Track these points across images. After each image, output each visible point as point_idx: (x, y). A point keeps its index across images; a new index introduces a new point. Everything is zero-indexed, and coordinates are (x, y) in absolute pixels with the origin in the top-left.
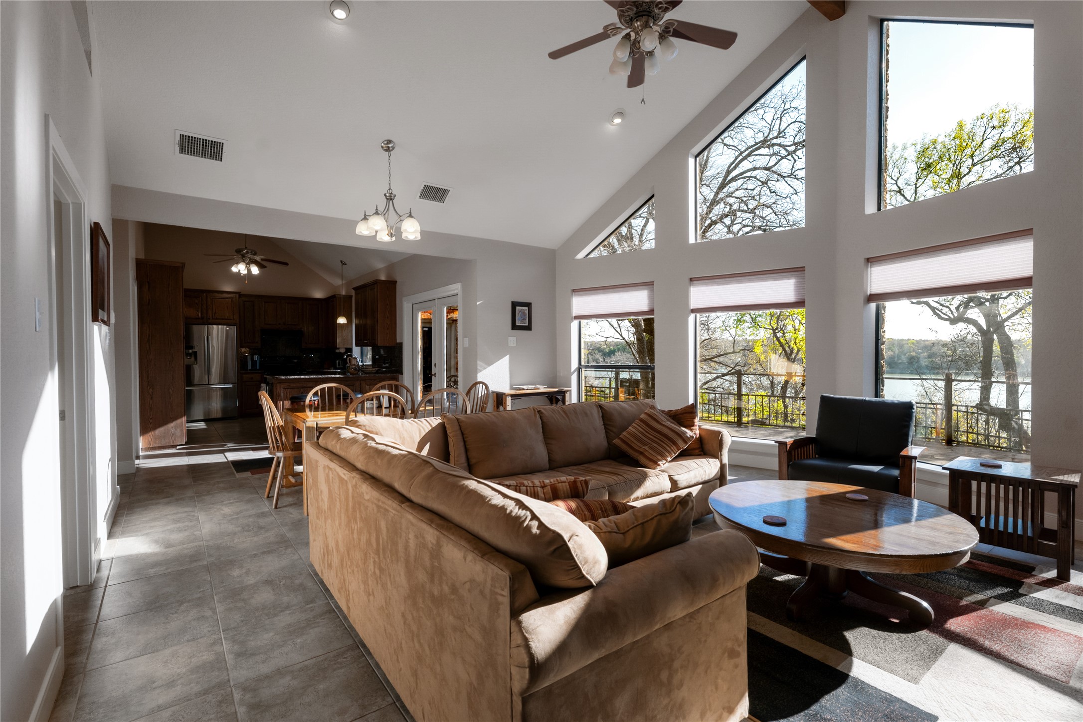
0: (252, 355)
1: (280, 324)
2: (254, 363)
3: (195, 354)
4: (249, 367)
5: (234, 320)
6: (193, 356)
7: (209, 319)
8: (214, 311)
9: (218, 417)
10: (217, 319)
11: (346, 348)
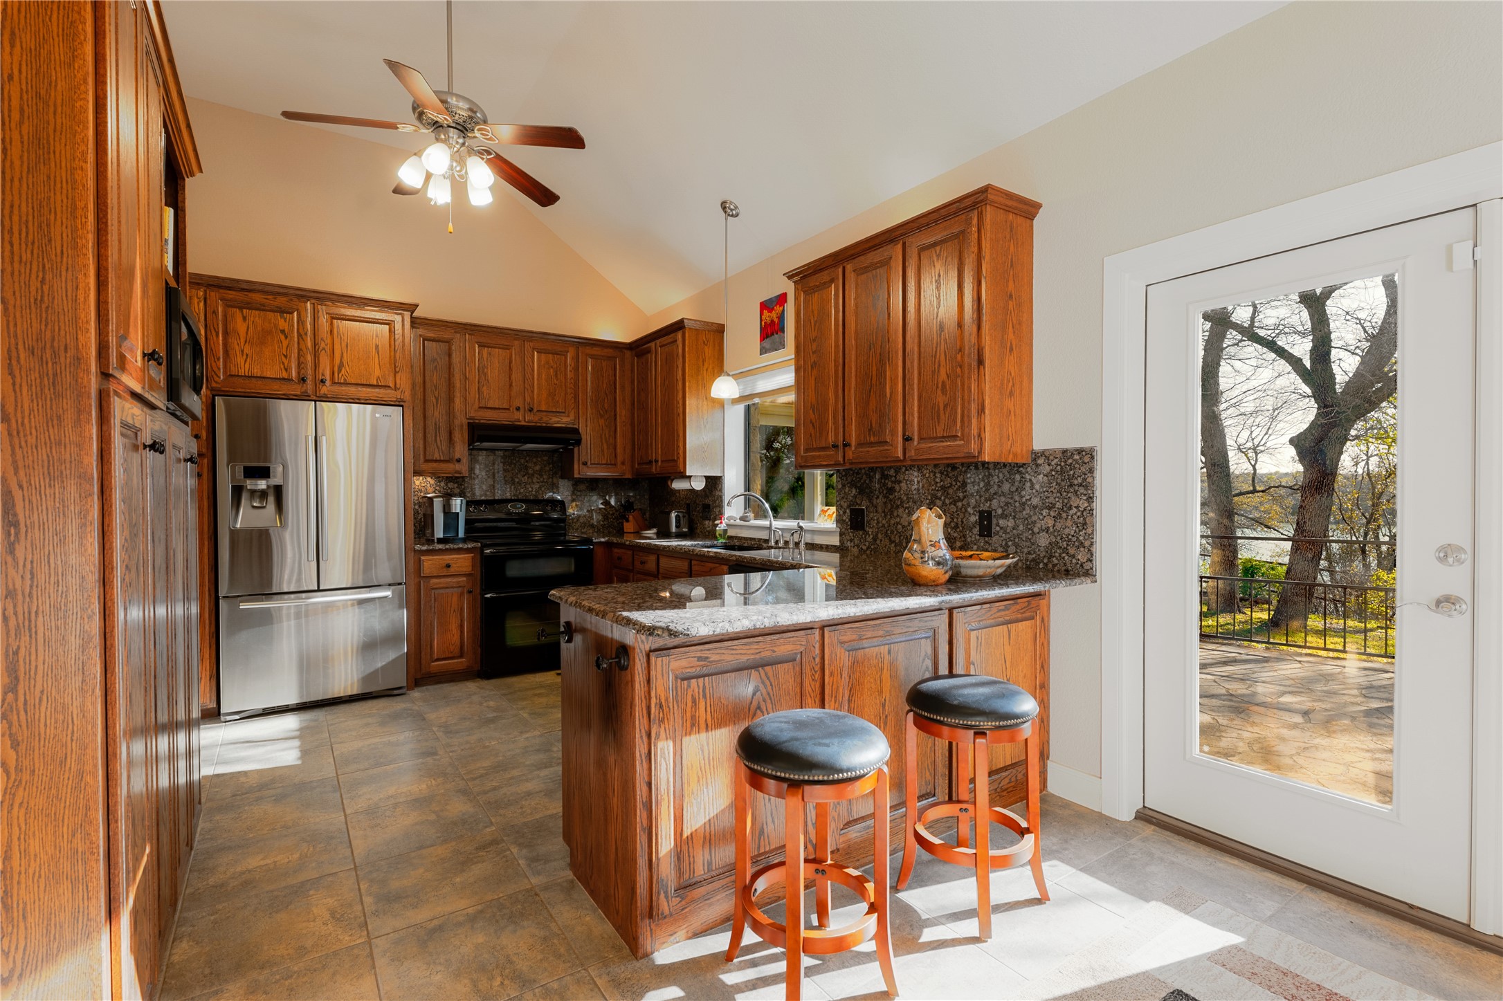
0: (448, 496)
1: (518, 409)
2: (450, 517)
3: (278, 491)
4: (439, 533)
5: (396, 389)
6: (271, 499)
7: (323, 381)
8: (337, 361)
9: (355, 692)
10: (346, 384)
11: (707, 478)
